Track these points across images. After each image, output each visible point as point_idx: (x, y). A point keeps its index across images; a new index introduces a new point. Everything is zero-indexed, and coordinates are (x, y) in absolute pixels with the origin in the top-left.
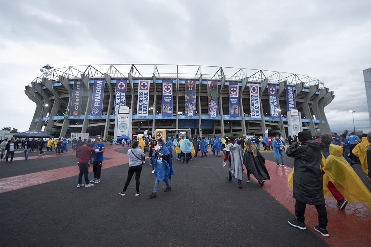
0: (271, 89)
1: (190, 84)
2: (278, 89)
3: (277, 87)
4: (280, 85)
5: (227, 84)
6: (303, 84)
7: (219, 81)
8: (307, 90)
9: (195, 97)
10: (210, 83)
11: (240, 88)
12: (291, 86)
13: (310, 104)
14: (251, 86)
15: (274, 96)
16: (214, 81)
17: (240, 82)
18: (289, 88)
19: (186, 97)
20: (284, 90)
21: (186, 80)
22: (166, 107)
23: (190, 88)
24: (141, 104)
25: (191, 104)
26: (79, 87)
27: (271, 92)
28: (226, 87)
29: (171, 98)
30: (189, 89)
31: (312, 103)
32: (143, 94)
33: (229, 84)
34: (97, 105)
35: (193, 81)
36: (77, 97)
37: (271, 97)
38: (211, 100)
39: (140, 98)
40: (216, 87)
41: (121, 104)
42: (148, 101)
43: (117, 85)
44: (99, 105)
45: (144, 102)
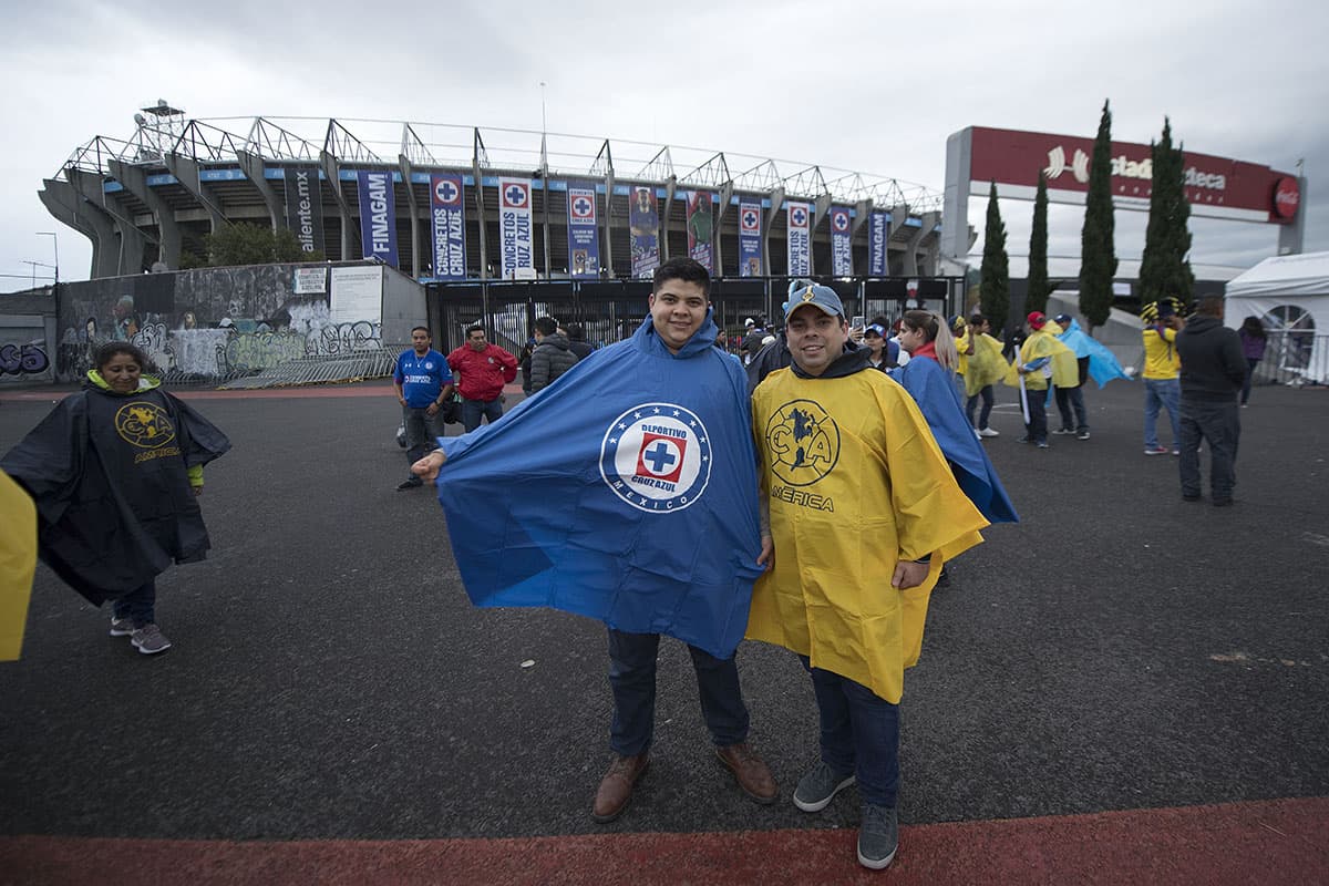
0: (837, 217)
1: (644, 198)
2: (853, 219)
3: (852, 213)
4: (859, 207)
5: (735, 200)
6: (907, 207)
7: (715, 191)
8: (915, 223)
9: (656, 233)
10: (692, 196)
11: (766, 211)
12: (881, 211)
13: (919, 256)
14: (793, 209)
15: (844, 234)
16: (703, 192)
17: (767, 196)
18: (876, 216)
19: (632, 230)
20: (866, 221)
21: (633, 184)
22: (580, 259)
23: (644, 206)
24: (510, 249)
25: (646, 251)
26: (306, 189)
27: (838, 225)
28: (733, 210)
29: (594, 235)
30: (642, 209)
31: (926, 253)
32: (515, 220)
33: (741, 201)
34: (382, 249)
35: (648, 190)
36: (306, 220)
37: (837, 238)
38: (696, 241)
39: (506, 230)
40: (707, 209)
41: (451, 245)
42: (531, 241)
43: (434, 191)
44: (387, 250)
45: (518, 243)
